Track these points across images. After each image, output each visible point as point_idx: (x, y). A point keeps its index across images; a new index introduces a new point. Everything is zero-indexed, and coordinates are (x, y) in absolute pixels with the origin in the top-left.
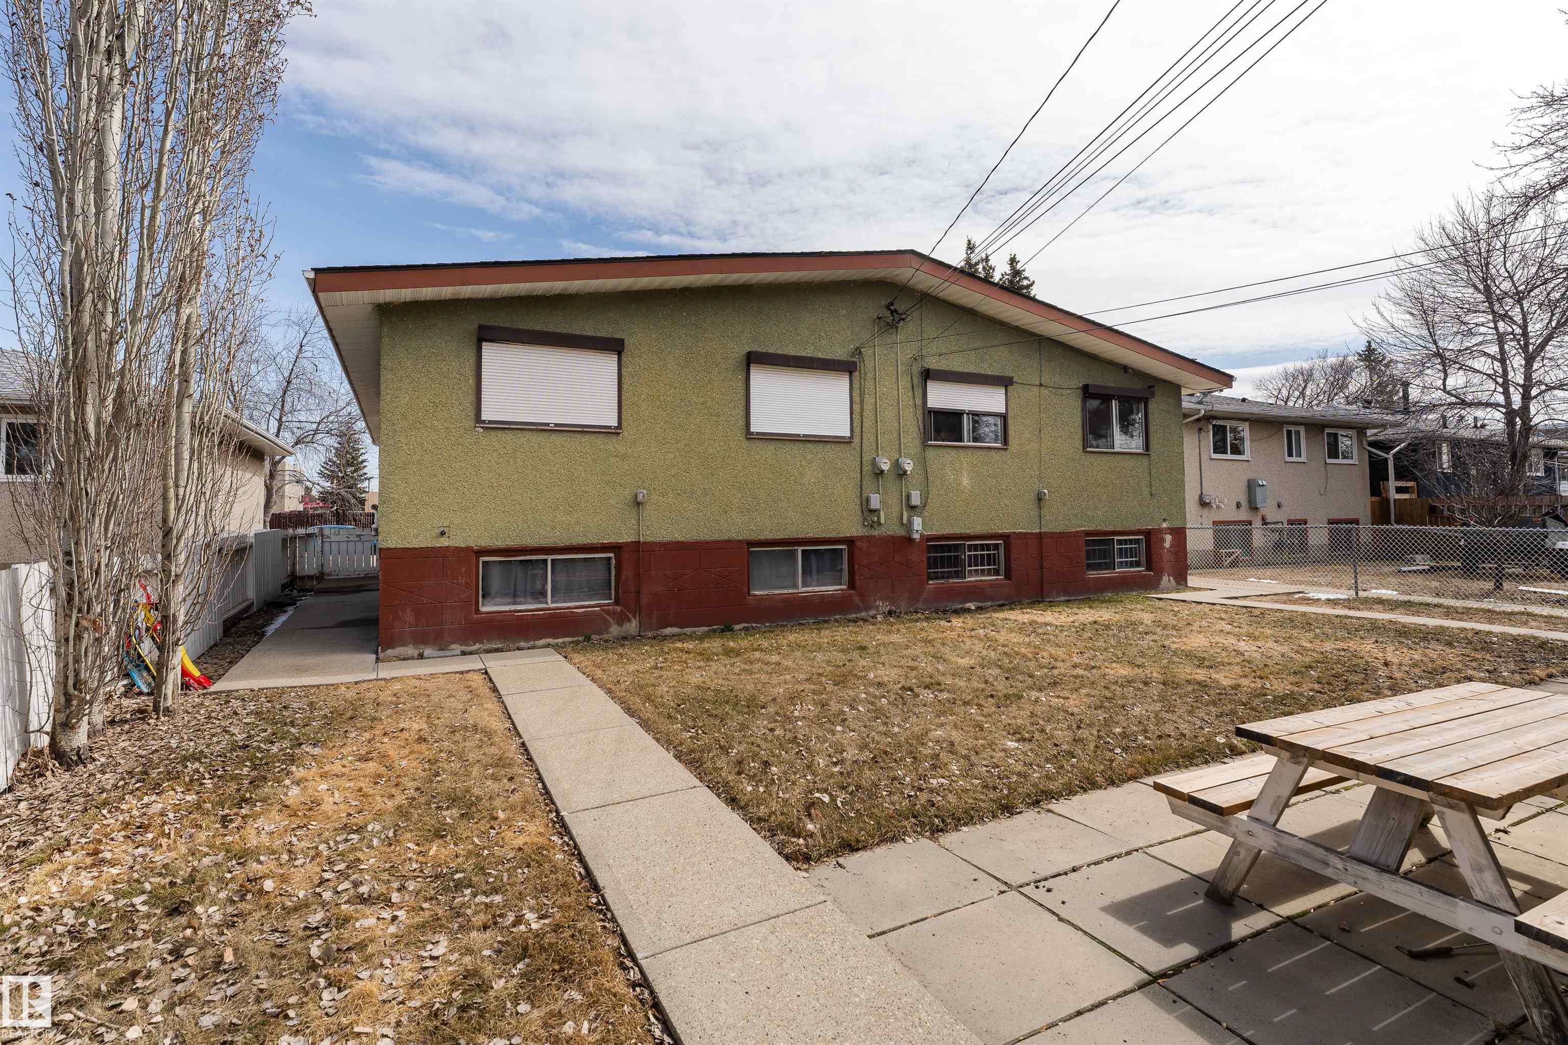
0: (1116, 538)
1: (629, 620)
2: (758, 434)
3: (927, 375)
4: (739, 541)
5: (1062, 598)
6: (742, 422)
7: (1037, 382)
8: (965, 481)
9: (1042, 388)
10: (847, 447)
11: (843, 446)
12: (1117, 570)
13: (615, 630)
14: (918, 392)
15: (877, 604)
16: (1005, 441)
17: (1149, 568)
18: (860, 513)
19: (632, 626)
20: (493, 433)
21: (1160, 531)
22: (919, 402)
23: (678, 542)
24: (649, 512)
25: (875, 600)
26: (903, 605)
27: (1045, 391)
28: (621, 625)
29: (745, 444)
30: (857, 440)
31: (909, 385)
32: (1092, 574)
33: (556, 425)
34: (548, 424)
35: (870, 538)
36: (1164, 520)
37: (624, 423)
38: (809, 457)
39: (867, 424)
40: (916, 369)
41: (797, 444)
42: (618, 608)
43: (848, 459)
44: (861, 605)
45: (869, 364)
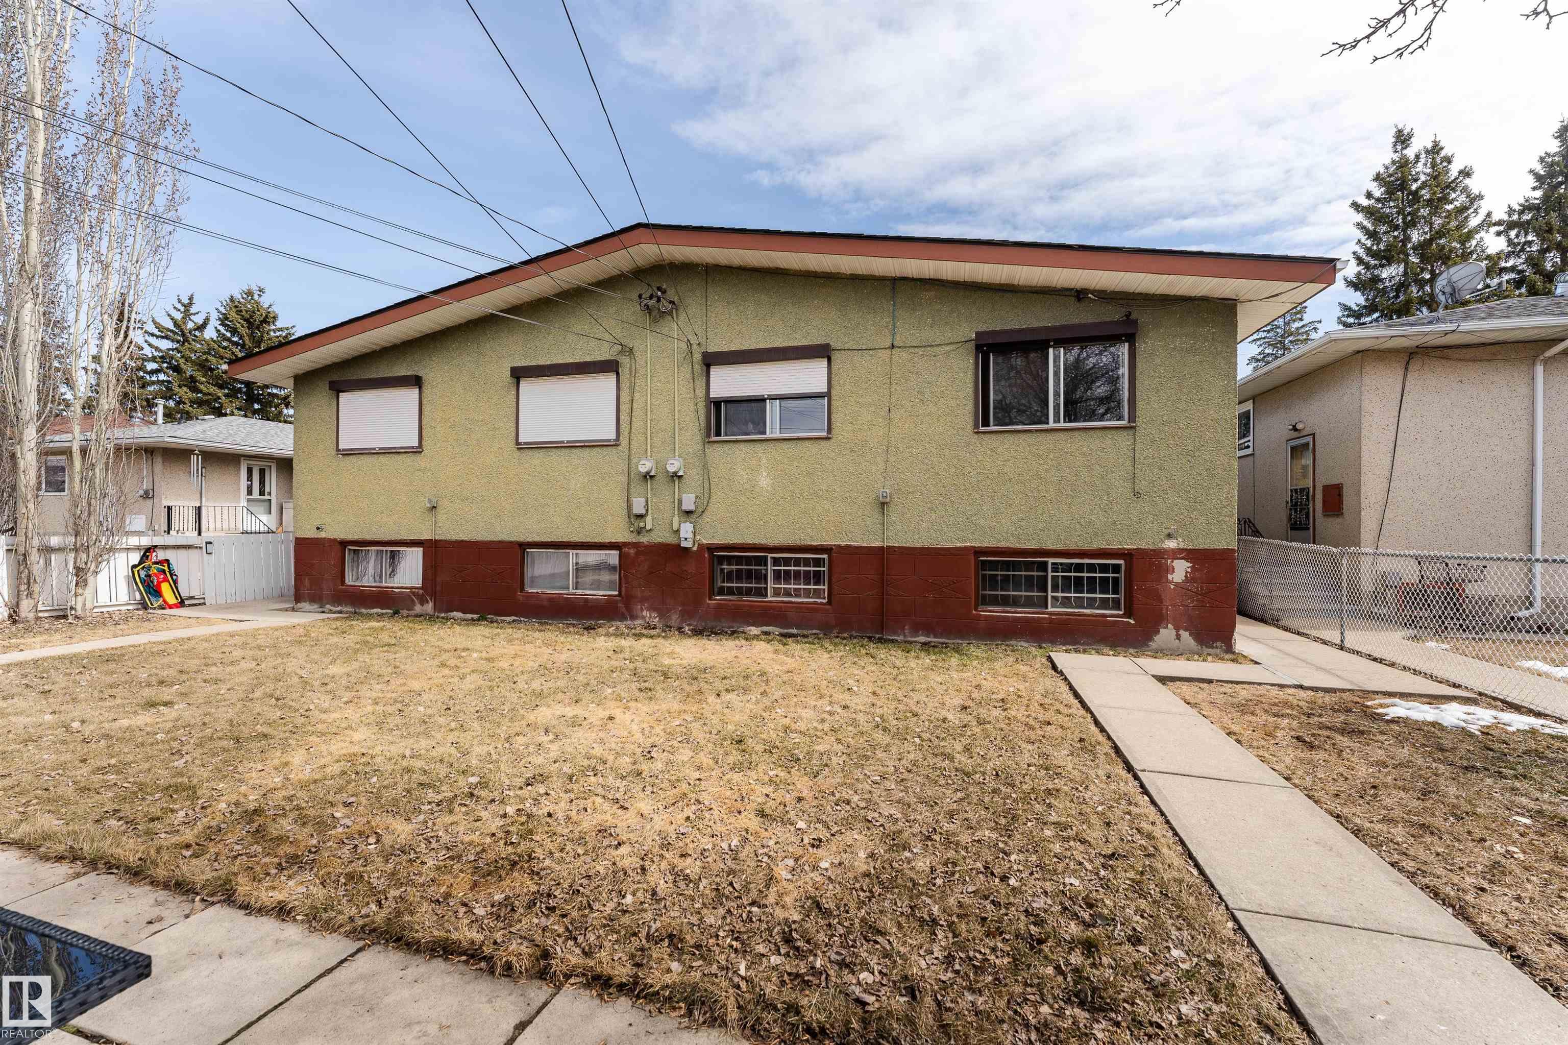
0: (1051, 560)
1: (427, 602)
2: (526, 443)
3: (711, 360)
4: (511, 542)
5: (922, 639)
6: (514, 434)
7: (888, 344)
8: (764, 482)
9: (895, 351)
10: (614, 450)
11: (610, 449)
12: (1050, 609)
13: (418, 608)
14: (700, 382)
15: (644, 613)
16: (829, 430)
17: (1128, 614)
18: (627, 519)
19: (429, 607)
20: (347, 457)
21: (1159, 554)
22: (701, 392)
23: (462, 541)
24: (442, 516)
25: (642, 610)
26: (675, 619)
27: (901, 356)
28: (422, 605)
29: (517, 454)
30: (624, 442)
31: (689, 376)
32: (996, 611)
33: (380, 449)
34: (374, 449)
35: (636, 545)
36: (1169, 536)
37: (424, 443)
38: (576, 461)
39: (637, 424)
40: (697, 357)
41: (563, 450)
42: (421, 592)
43: (613, 460)
44: (626, 613)
45: (640, 360)
